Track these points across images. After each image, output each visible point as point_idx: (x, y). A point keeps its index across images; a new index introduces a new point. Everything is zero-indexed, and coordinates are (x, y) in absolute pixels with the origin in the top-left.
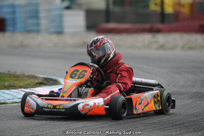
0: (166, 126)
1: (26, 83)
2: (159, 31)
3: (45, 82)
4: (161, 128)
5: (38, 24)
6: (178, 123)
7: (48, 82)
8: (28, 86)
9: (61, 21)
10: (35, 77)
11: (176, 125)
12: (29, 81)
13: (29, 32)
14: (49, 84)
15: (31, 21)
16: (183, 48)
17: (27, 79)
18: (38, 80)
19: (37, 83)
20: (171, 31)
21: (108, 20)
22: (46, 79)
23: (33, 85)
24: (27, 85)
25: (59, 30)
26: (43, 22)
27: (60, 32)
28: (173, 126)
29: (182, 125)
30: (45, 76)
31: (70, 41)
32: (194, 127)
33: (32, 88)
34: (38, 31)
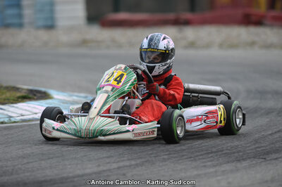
0: (198, 154)
1: (4, 96)
2: (187, 23)
3: (31, 96)
4: (191, 157)
5: (20, 16)
6: (214, 150)
7: (35, 95)
8: (6, 101)
9: (52, 11)
10: (16, 89)
11: (212, 152)
12: (8, 95)
13: (7, 26)
14: (35, 97)
15: (10, 12)
16: (221, 46)
17: (4, 91)
18: (20, 92)
19: (19, 98)
20: (204, 22)
21: (116, 9)
22: (31, 91)
23: (14, 100)
24: (5, 99)
25: (49, 23)
26: (27, 12)
27: (50, 27)
28: (208, 153)
29: (220, 153)
30: (31, 88)
31: (64, 38)
32: (236, 155)
33: (12, 103)
34: (21, 26)
